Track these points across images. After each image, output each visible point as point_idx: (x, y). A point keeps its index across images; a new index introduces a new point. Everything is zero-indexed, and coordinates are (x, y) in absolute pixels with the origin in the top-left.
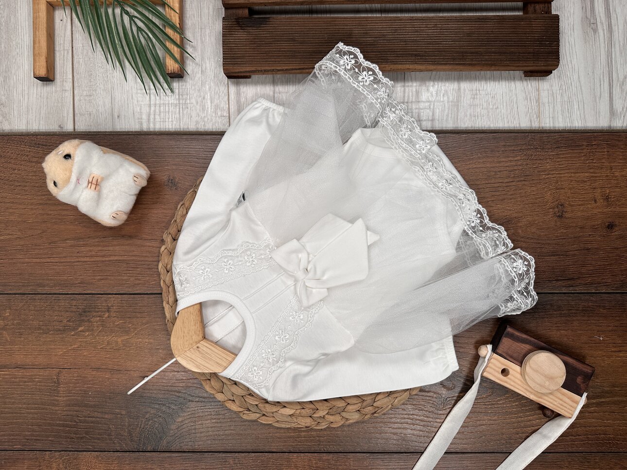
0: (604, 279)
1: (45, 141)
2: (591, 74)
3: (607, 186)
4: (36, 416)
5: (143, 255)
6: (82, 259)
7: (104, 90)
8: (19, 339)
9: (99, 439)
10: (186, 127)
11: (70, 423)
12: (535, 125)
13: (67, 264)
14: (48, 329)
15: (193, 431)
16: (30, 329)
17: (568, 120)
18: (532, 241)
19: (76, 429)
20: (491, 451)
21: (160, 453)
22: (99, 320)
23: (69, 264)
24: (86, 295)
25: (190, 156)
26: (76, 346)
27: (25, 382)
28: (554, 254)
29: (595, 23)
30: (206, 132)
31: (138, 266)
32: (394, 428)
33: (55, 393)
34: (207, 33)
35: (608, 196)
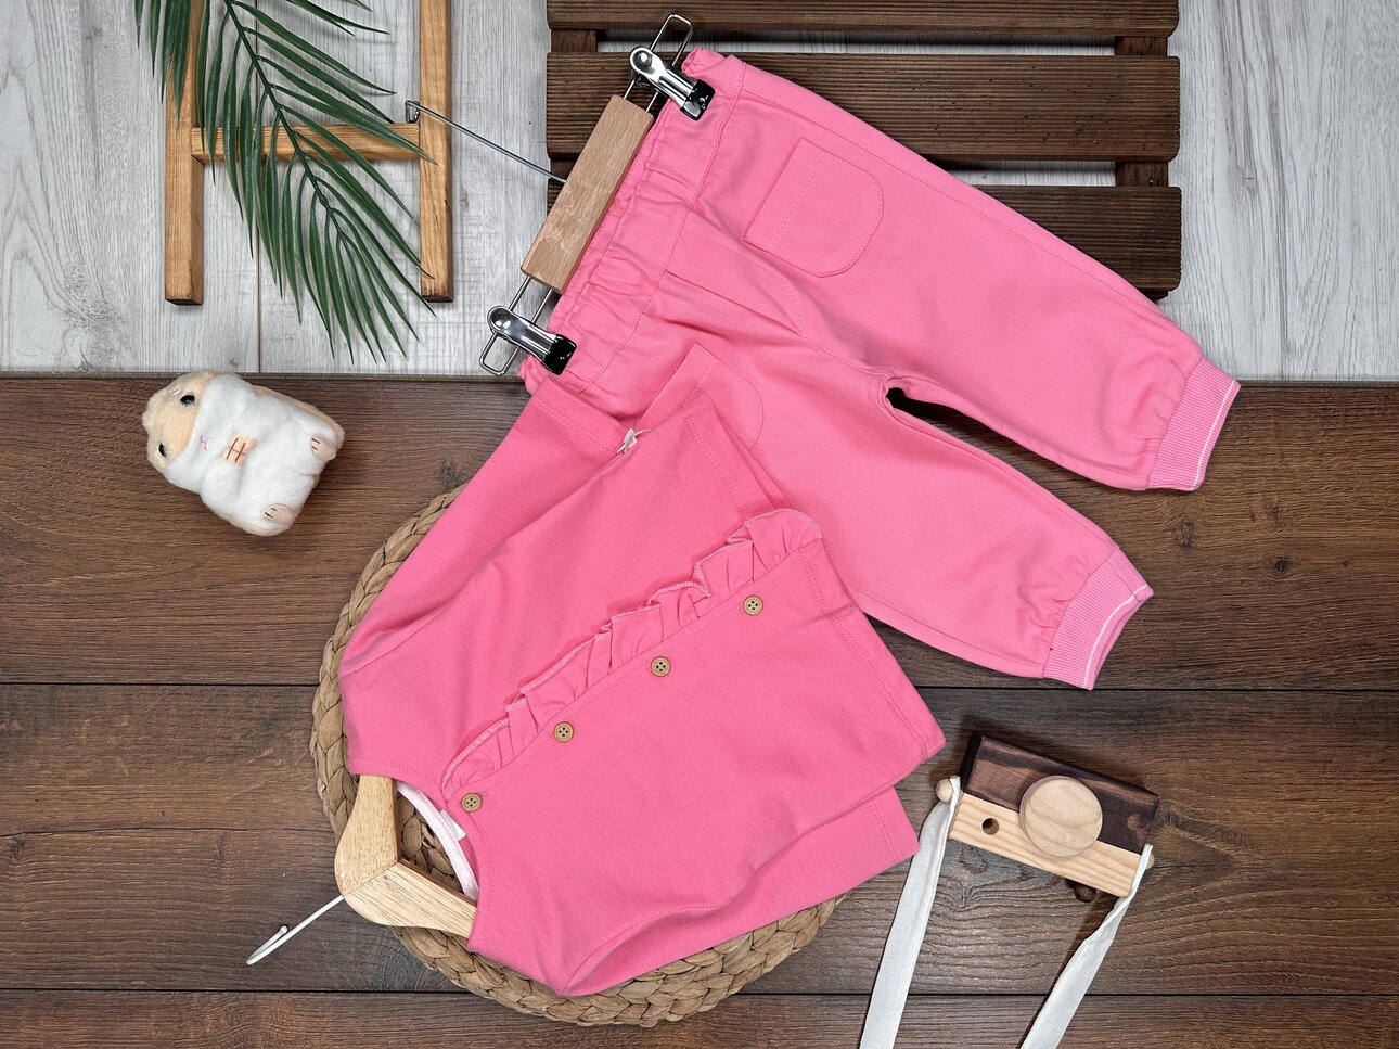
2: (1246, 274)
3: (1274, 489)
4: (176, 922)
6: (272, 619)
8: (146, 772)
9: (298, 967)
11: (243, 936)
13: (243, 628)
14: (204, 753)
21: (416, 995)
24: (279, 687)
26: (257, 786)
27: (157, 856)
28: (1174, 617)
29: (1253, 178)
32: (870, 947)
33: (215, 877)
34: (518, 189)
35: (1276, 508)
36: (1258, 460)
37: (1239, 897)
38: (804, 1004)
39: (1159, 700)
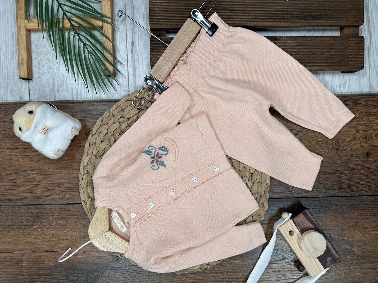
0: (365, 188)
1: (9, 108)
3: (366, 130)
6: (35, 183)
7: (48, 74)
10: (101, 97)
13: (26, 186)
14: (14, 228)
22: (47, 221)
23: (27, 186)
24: (38, 206)
26: (32, 238)
27: (1, 261)
28: (333, 173)
31: (71, 187)
35: (366, 136)
37: (353, 262)
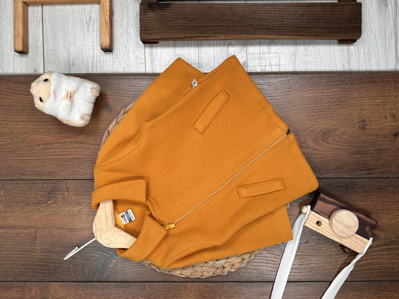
0: (392, 169)
1: (25, 80)
2: (383, 34)
3: (393, 108)
4: (21, 259)
5: (90, 154)
6: (50, 157)
7: (63, 47)
8: (10, 209)
9: (62, 274)
10: (117, 71)
11: (44, 264)
12: (346, 68)
13: (40, 160)
14: (29, 203)
15: (124, 268)
16: (17, 202)
17: (368, 64)
18: (345, 144)
19: (47, 267)
20: (318, 280)
21: (102, 283)
22: (62, 196)
23: (42, 160)
24: (53, 181)
25: (120, 89)
26: (47, 214)
27: (14, 237)
28: (359, 153)
30: (130, 73)
31: (86, 162)
32: (254, 266)
33: (34, 244)
34: (130, 9)
35: (394, 115)
36: (388, 98)
37: (381, 248)
38: (232, 285)
39: (353, 181)
